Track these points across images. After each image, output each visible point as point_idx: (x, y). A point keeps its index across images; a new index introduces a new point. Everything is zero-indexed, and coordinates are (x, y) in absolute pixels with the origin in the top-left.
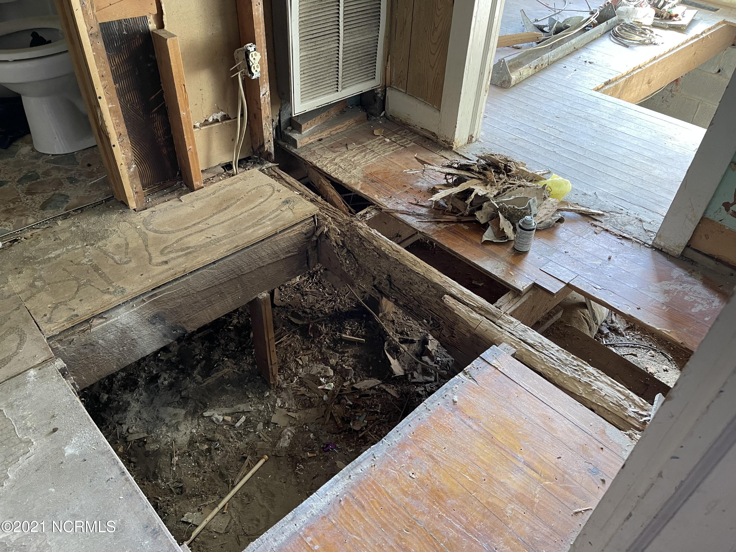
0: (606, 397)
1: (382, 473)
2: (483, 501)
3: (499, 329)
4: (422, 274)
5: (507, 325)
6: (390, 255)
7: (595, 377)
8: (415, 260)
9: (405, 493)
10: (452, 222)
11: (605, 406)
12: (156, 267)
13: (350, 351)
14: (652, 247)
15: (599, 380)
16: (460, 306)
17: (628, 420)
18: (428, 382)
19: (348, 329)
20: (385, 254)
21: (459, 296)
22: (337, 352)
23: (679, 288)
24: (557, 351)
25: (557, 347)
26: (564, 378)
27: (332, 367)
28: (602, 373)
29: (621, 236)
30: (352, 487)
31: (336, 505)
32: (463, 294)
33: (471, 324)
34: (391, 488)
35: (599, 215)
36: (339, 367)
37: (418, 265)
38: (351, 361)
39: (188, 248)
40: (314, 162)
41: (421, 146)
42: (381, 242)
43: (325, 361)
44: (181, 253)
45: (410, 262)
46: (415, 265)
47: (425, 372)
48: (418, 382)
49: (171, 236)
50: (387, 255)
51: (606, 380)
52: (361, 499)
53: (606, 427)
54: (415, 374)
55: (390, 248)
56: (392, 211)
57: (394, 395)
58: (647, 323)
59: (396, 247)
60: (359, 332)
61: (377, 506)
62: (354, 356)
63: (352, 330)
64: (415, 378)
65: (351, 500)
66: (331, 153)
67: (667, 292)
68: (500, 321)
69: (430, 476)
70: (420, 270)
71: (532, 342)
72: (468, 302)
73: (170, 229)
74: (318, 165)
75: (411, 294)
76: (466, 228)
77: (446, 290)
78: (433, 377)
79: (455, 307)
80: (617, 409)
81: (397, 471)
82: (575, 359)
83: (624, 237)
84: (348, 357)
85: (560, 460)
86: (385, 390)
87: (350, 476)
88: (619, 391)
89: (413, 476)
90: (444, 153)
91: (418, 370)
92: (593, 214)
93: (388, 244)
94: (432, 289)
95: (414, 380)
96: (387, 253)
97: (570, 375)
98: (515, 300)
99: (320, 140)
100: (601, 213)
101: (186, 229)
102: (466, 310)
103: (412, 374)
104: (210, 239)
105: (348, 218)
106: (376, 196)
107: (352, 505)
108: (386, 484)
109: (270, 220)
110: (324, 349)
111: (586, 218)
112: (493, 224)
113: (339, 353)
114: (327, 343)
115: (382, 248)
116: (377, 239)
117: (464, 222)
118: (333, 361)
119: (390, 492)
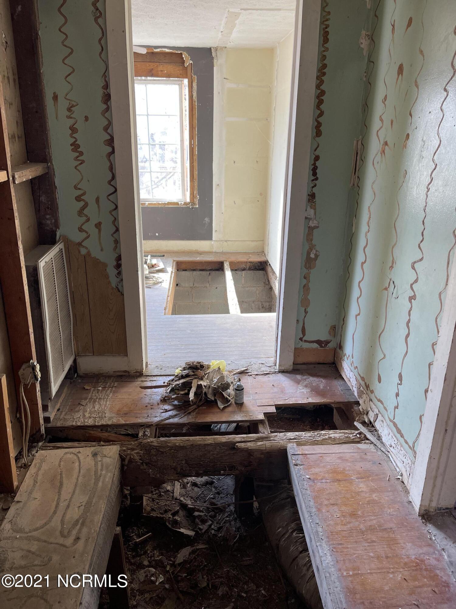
0: (340, 438)
1: (328, 526)
2: (366, 502)
3: (276, 442)
4: (213, 442)
5: (276, 438)
6: (185, 445)
7: (327, 434)
8: (202, 438)
9: (345, 525)
10: (196, 409)
11: (343, 441)
12: (75, 546)
13: (149, 548)
14: (279, 372)
15: (330, 434)
16: (249, 444)
17: (355, 440)
18: (210, 526)
19: (133, 536)
20: (181, 446)
21: (243, 440)
22: (141, 555)
23: (307, 382)
24: (305, 434)
25: (304, 433)
26: (320, 442)
27: (149, 566)
28: (328, 431)
29: (264, 374)
30: (328, 542)
31: (333, 553)
32: (244, 438)
33: (262, 449)
34: (339, 528)
35: (246, 370)
36: (154, 563)
37: (206, 439)
38: (156, 553)
39: (77, 521)
40: (74, 424)
41: (122, 381)
42: (173, 441)
43: (141, 566)
44: (78, 527)
45: (200, 441)
46: (205, 441)
47: (204, 521)
48: (207, 530)
49: (52, 524)
50: (183, 446)
51: (332, 432)
52: (337, 542)
53: (357, 446)
54: (201, 527)
55: (182, 442)
56: (159, 423)
57: (204, 547)
58: (316, 402)
59: (184, 439)
60: (142, 532)
61: (345, 538)
62: (154, 548)
63: (136, 534)
64: (202, 529)
65: (334, 546)
66: (76, 414)
67: (306, 386)
68: (272, 438)
69: (342, 511)
70: (210, 441)
71: (293, 437)
72: (249, 440)
73: (44, 521)
74: (79, 424)
75: (206, 462)
76: (205, 408)
77: (234, 442)
78: (210, 521)
79: (247, 446)
80: (347, 439)
81: (331, 520)
82: (314, 432)
83: (266, 374)
84: (151, 552)
85: (362, 468)
86: (197, 549)
87: (322, 539)
88: (339, 433)
89: (338, 517)
90: (140, 379)
91: (199, 524)
92: (244, 371)
93: (178, 440)
94: (223, 448)
95: (203, 531)
96: (182, 445)
97: (321, 439)
98: (265, 425)
99: (58, 410)
100: (246, 368)
101: (55, 512)
102: (253, 444)
103: (199, 529)
104: (83, 506)
105: (136, 442)
106: (139, 420)
107: (338, 548)
108: (336, 529)
109: (102, 470)
110: (132, 561)
111: (243, 374)
112: (218, 398)
113: (144, 555)
114: (130, 555)
115: (177, 444)
116: (169, 442)
117: (201, 406)
118: (146, 563)
119: (340, 530)
